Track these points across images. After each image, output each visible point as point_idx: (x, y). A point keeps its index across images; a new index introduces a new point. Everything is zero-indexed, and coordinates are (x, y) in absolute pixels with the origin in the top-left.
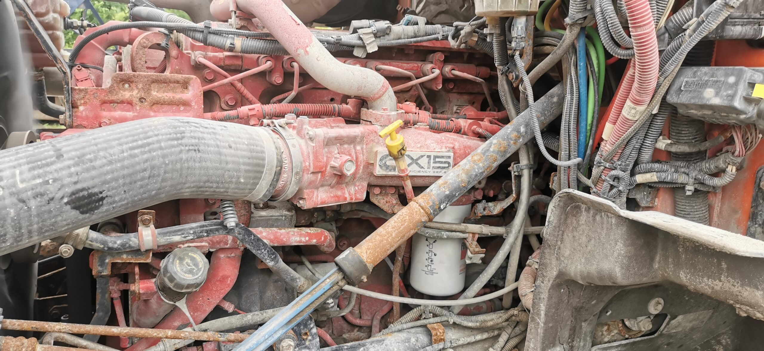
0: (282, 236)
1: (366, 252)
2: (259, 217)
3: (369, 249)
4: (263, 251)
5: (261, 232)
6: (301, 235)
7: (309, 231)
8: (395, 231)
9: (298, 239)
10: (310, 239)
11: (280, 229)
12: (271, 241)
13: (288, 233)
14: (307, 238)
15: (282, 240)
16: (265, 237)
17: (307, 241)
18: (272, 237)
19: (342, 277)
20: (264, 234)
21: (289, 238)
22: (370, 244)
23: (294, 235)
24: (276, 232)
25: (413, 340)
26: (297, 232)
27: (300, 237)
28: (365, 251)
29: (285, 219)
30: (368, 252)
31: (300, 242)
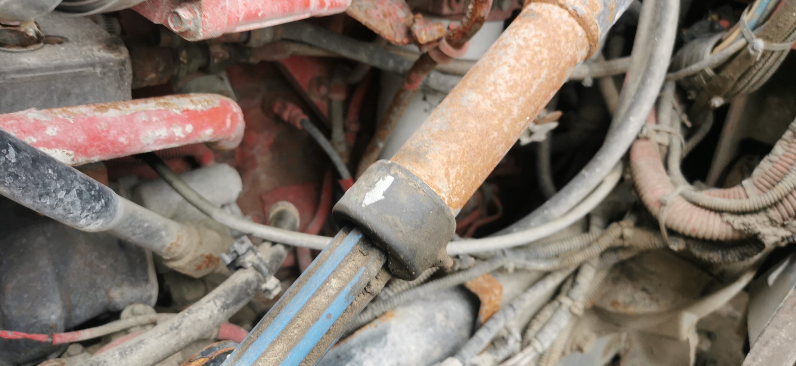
0: (113, 132)
1: (447, 175)
2: (19, 71)
3: (451, 163)
4: (61, 194)
5: (38, 127)
6: (170, 120)
7: (191, 107)
8: (517, 98)
9: (163, 133)
10: (197, 129)
11: (103, 109)
12: (78, 149)
13: (131, 119)
14: (189, 128)
15: (113, 143)
16: (54, 139)
17: (188, 136)
18: (81, 139)
19: (380, 264)
20: (51, 131)
21: (137, 134)
22: (454, 147)
23: (148, 123)
24: (92, 120)
25: (440, 317)
26: (158, 113)
27: (169, 126)
28: (443, 171)
29: (104, 74)
30: (453, 173)
31: (169, 139)
